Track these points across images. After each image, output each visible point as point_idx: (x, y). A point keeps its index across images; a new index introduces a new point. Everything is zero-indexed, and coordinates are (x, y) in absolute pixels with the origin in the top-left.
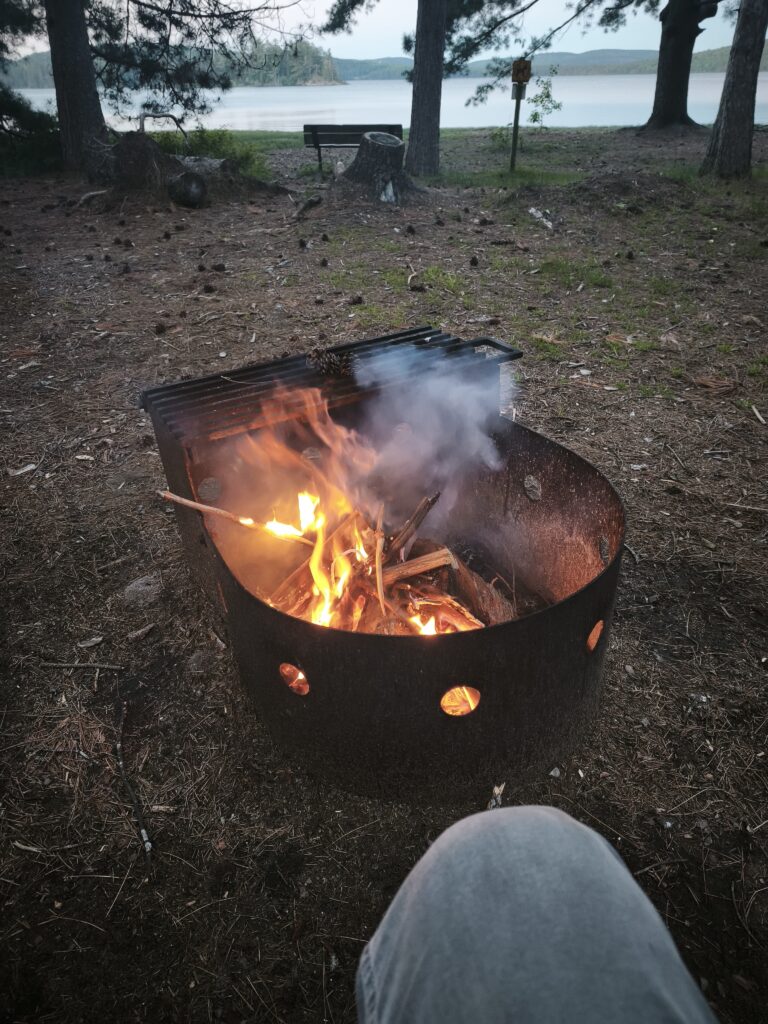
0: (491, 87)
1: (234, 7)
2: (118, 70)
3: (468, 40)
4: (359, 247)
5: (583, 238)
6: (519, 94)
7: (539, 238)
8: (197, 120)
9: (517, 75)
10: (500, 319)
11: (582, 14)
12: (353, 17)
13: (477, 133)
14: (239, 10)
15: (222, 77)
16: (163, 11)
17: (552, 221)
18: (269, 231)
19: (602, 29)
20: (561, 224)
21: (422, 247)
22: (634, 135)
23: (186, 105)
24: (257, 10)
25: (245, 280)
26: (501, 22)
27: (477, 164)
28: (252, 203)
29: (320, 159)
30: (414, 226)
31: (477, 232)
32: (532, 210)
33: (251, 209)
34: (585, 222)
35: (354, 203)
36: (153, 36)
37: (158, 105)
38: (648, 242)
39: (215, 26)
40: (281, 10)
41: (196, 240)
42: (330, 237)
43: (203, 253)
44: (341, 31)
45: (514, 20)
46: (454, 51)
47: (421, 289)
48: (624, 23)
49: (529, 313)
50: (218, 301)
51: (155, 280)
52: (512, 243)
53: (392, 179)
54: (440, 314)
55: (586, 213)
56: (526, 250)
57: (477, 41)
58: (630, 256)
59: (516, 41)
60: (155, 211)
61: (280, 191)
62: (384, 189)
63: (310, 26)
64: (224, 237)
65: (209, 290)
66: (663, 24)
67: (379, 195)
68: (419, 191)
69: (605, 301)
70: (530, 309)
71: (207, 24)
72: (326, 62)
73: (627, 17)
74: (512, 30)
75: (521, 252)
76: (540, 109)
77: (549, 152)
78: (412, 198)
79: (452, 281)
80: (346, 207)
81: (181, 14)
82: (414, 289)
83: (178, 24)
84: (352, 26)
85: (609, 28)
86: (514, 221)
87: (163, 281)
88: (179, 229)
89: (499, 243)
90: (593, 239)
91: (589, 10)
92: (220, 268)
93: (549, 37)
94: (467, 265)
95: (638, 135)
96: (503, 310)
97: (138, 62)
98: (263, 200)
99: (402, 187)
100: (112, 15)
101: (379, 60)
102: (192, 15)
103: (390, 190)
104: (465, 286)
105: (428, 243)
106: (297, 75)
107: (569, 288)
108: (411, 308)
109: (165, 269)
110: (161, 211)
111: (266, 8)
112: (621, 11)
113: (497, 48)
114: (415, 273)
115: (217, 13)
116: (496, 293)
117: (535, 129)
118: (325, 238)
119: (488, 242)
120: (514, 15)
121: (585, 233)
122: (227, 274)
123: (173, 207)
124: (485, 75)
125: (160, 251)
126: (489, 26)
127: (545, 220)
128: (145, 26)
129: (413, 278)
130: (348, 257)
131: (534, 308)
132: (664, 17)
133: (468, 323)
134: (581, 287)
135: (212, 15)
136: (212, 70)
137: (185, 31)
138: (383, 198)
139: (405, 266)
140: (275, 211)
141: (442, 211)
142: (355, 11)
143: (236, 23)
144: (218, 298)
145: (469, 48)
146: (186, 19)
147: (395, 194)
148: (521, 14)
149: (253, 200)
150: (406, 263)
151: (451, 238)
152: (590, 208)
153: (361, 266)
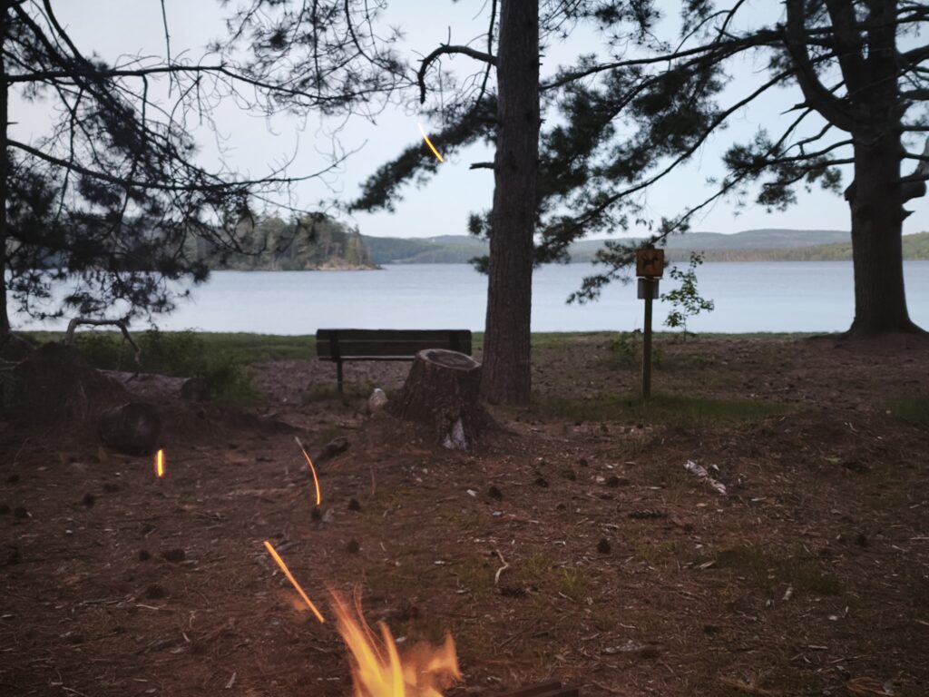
0: (606, 280)
1: (225, 177)
2: (38, 252)
3: (567, 220)
4: (411, 520)
5: (779, 512)
6: (648, 291)
7: (708, 509)
8: (150, 320)
9: (644, 267)
10: (659, 648)
11: (730, 191)
12: (397, 191)
13: (585, 339)
14: (231, 182)
15: (196, 265)
16: (118, 181)
17: (725, 482)
18: (260, 492)
19: (764, 208)
20: (740, 487)
21: (515, 520)
22: (832, 346)
23: (135, 300)
24: (259, 182)
25: (217, 577)
26: (614, 199)
27: (589, 386)
28: (233, 447)
29: (340, 376)
30: (499, 486)
31: (604, 497)
32: (690, 465)
33: (232, 457)
34: (778, 485)
35: (401, 451)
36: (99, 210)
37: (91, 299)
38: (886, 519)
39: (194, 200)
40: (294, 183)
41: (137, 507)
42: (362, 504)
43: (147, 530)
44: (380, 208)
45: (633, 196)
46: (546, 234)
47: (518, 593)
48: (794, 200)
49: (707, 638)
50: (170, 613)
51: (62, 576)
52: (666, 516)
53: (463, 415)
54: (553, 638)
55: (778, 471)
56: (688, 528)
57: (579, 222)
58: (862, 541)
59: (637, 222)
60: (73, 460)
61: (279, 428)
62: (450, 430)
63: (336, 202)
64: (184, 503)
65: (155, 594)
66: (851, 204)
67: (442, 439)
68: (505, 432)
69: (833, 618)
70: (708, 630)
71: (182, 198)
72: (351, 240)
73: (796, 194)
74: (630, 208)
75: (681, 532)
76: (681, 309)
77: (702, 369)
78: (495, 444)
79: (570, 580)
80: (389, 456)
81: (145, 185)
82: (507, 592)
83: (139, 198)
84: (395, 203)
85: (773, 208)
86: (661, 480)
87: (76, 578)
88: (111, 489)
89: (641, 517)
90: (796, 513)
91: (740, 186)
92: (177, 556)
93: (686, 218)
94: (591, 553)
95: (838, 346)
96: (663, 632)
97: (70, 243)
98: (251, 443)
99: (479, 426)
100: (42, 184)
101: (431, 238)
102: (161, 188)
103: (459, 432)
104: (592, 588)
105: (524, 514)
106: (306, 256)
107: (769, 594)
108: (504, 626)
109: (81, 557)
110: (81, 460)
111: (272, 181)
112: (788, 188)
113: (610, 231)
114: (507, 565)
115: (199, 184)
116: (647, 602)
117: (676, 336)
118: (354, 506)
119: (623, 515)
120: (632, 191)
121: (781, 502)
122: (187, 565)
123: (102, 454)
124: (595, 263)
125: (73, 525)
126: (596, 203)
127: (713, 481)
128: (87, 198)
129: (503, 573)
130: (392, 537)
131: (715, 629)
132: (850, 195)
133: (603, 654)
134: (788, 592)
135: (191, 188)
136: (182, 256)
137: (147, 206)
138: (448, 443)
139: (490, 552)
140: (270, 461)
141: (543, 464)
142: (401, 185)
143: (227, 197)
144: (170, 609)
145: (569, 229)
146: (151, 192)
147: (467, 438)
148: (644, 189)
149: (235, 442)
150: (490, 547)
151: (562, 507)
152: (783, 462)
153: (415, 553)
